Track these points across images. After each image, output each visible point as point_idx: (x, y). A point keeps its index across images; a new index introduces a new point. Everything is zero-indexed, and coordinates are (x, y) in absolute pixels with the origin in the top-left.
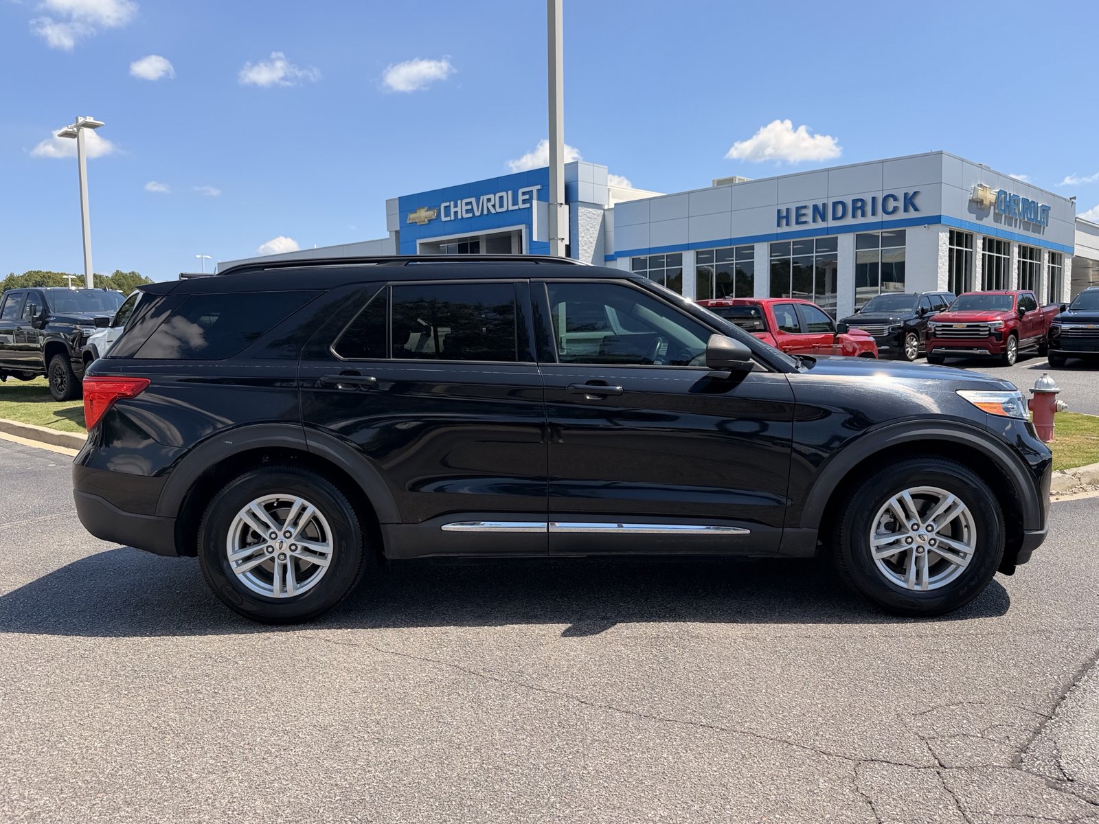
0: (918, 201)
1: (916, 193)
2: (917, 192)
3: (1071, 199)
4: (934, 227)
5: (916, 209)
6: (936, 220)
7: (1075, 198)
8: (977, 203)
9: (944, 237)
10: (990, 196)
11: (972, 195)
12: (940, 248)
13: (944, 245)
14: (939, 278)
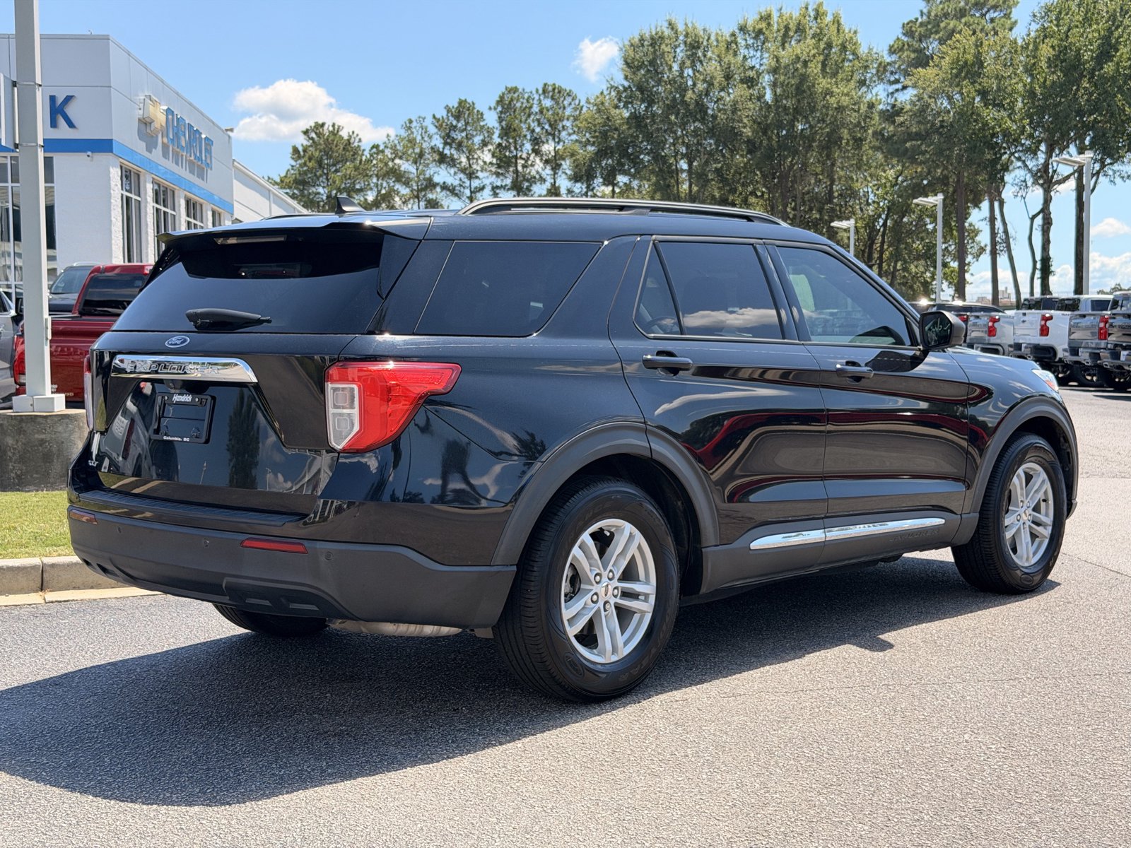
0: (71, 110)
1: (68, 99)
2: (72, 97)
3: (227, 130)
4: (101, 158)
5: (71, 125)
6: (104, 146)
7: (231, 130)
8: (146, 124)
9: (115, 173)
10: (159, 116)
11: (141, 112)
12: (112, 192)
13: (116, 188)
14: (113, 242)
